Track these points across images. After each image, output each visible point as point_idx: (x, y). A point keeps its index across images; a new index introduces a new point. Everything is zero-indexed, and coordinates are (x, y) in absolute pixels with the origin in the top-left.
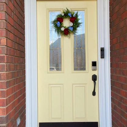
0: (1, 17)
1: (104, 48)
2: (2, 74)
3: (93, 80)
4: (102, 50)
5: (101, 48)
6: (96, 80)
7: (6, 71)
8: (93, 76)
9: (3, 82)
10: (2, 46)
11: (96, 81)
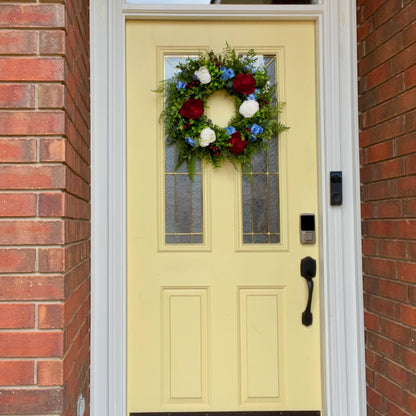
0: (52, 74)
1: (341, 173)
2: (52, 253)
3: (302, 275)
4: (336, 179)
5: (331, 173)
6: (313, 275)
7: (66, 244)
8: (302, 261)
9: (55, 277)
10: (52, 165)
11: (313, 279)
